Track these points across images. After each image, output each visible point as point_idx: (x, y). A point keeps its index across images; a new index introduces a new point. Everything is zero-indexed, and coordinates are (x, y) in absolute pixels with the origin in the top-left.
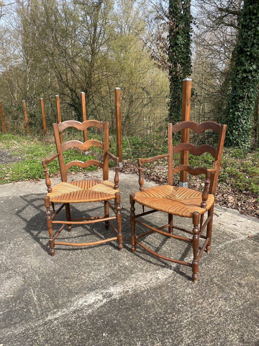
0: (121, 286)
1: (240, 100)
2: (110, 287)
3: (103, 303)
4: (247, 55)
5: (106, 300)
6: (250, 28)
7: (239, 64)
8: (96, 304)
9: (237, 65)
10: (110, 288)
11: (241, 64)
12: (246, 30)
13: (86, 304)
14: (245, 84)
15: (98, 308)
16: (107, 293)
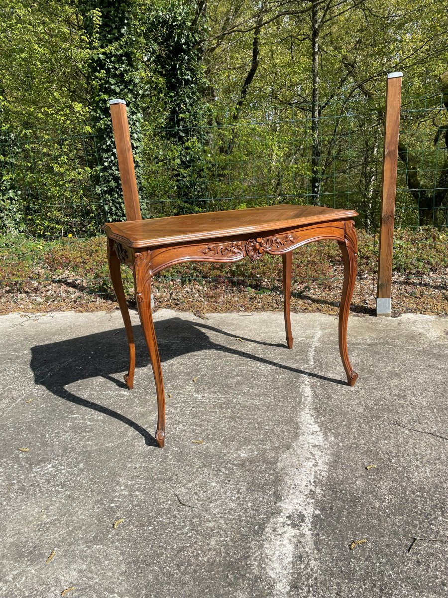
0: (291, 492)
2: (278, 505)
3: (311, 536)
5: (307, 529)
8: (304, 547)
10: (280, 506)
13: (290, 559)
15: (318, 550)
16: (287, 517)
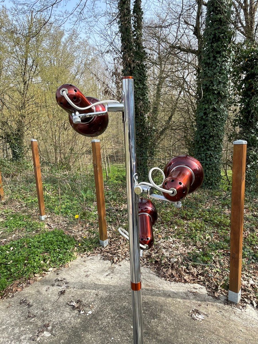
1: (211, 139)
4: (214, 93)
6: (214, 66)
7: (206, 102)
9: (204, 103)
11: (208, 103)
12: (210, 68)
14: (214, 123)
